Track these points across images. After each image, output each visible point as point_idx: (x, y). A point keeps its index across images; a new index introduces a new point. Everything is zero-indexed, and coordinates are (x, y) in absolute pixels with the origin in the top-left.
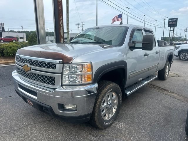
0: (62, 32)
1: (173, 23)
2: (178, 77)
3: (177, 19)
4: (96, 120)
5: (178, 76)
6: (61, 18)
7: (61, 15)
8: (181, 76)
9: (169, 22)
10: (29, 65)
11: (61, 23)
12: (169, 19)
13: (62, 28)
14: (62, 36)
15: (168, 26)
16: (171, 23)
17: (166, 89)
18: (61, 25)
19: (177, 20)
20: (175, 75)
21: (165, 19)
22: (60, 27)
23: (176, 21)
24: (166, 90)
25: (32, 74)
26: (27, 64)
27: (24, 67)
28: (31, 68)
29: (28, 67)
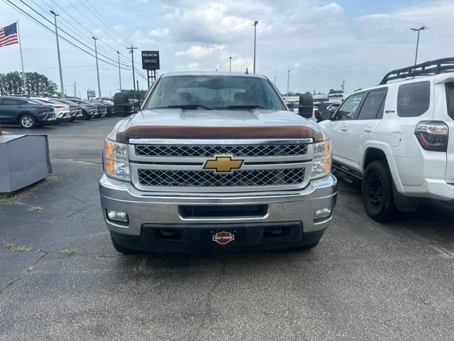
1: (151, 61)
3: (157, 53)
9: (144, 58)
10: (233, 158)
12: (143, 52)
15: (144, 68)
16: (147, 61)
19: (158, 55)
21: (132, 52)
23: (157, 58)
25: (245, 173)
26: (224, 155)
27: (210, 165)
28: (243, 161)
29: (231, 160)
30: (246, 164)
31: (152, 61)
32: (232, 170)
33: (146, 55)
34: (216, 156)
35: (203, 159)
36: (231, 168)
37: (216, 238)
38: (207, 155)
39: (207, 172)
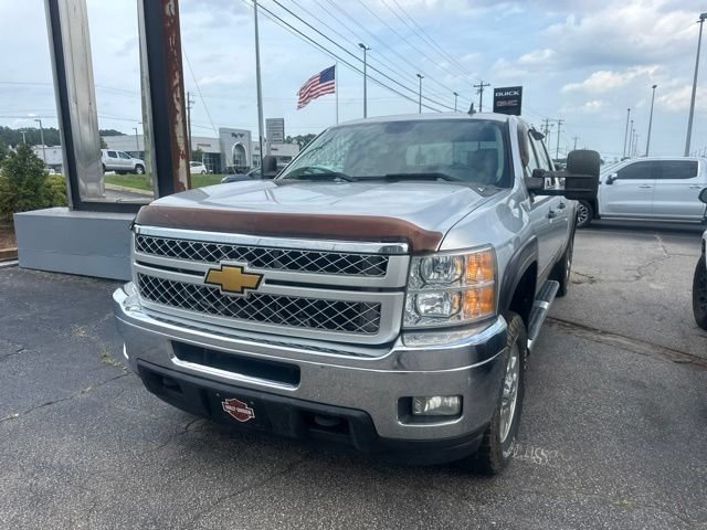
0: (182, 135)
2: (594, 284)
3: (519, 89)
4: (491, 445)
5: (592, 280)
6: (176, 82)
7: (174, 68)
8: (601, 281)
9: (496, 99)
10: (247, 269)
11: (178, 99)
12: (496, 91)
13: (179, 118)
14: (182, 148)
16: (502, 103)
17: (585, 323)
18: (178, 107)
19: (520, 93)
20: (580, 278)
21: (481, 91)
22: (175, 116)
23: (519, 98)
24: (586, 328)
25: (267, 298)
26: (235, 262)
27: (214, 277)
28: (262, 276)
29: (243, 272)
30: (268, 282)
31: (510, 103)
32: (246, 291)
33: (500, 94)
34: (222, 262)
35: (204, 266)
36: (243, 288)
37: (229, 408)
38: (211, 259)
39: (212, 289)
